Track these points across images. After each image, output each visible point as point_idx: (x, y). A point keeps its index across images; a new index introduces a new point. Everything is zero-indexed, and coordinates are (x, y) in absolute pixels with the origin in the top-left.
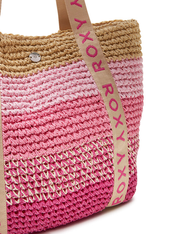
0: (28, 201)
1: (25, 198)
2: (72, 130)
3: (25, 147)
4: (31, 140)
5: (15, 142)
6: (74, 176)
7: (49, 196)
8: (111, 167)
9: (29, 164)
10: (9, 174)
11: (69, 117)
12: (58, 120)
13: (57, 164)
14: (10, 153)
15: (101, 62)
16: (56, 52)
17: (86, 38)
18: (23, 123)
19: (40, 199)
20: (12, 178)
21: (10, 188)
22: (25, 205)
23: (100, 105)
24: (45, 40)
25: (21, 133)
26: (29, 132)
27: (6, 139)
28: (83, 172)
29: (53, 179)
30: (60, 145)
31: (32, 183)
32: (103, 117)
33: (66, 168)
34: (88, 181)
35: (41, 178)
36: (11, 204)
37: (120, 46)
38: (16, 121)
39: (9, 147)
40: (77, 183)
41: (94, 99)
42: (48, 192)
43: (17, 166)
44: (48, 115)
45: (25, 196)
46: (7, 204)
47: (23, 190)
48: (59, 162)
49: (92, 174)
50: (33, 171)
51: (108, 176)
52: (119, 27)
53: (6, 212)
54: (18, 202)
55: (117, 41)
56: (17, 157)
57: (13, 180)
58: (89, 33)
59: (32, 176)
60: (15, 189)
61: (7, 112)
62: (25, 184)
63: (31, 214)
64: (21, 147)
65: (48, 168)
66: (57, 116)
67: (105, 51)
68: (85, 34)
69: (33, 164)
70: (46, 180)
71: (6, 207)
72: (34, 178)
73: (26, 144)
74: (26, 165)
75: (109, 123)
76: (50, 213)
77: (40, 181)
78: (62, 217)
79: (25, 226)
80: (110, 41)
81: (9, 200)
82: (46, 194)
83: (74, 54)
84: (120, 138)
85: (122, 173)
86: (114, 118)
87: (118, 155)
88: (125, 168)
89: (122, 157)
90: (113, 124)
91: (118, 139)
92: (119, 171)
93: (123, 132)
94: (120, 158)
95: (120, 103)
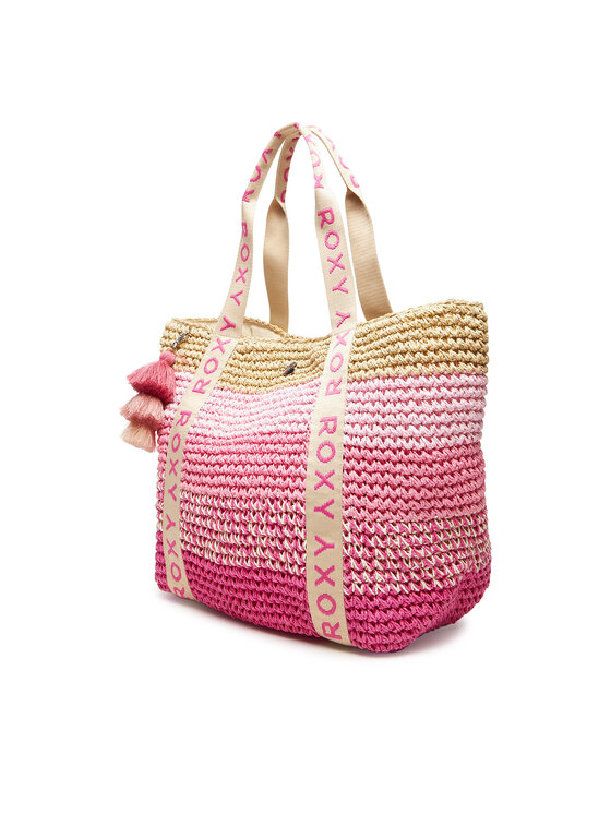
15: (340, 381)
17: (341, 341)
23: (301, 447)
32: (297, 466)
39: (185, 472)
41: (298, 436)
49: (267, 551)
51: (295, 568)
58: (347, 333)
67: (353, 362)
75: (303, 479)
84: (322, 509)
85: (325, 576)
86: (317, 474)
87: (317, 539)
88: (332, 569)
89: (326, 546)
90: (310, 482)
91: (317, 509)
92: (317, 568)
93: (332, 502)
94: (320, 546)
95: (340, 451)
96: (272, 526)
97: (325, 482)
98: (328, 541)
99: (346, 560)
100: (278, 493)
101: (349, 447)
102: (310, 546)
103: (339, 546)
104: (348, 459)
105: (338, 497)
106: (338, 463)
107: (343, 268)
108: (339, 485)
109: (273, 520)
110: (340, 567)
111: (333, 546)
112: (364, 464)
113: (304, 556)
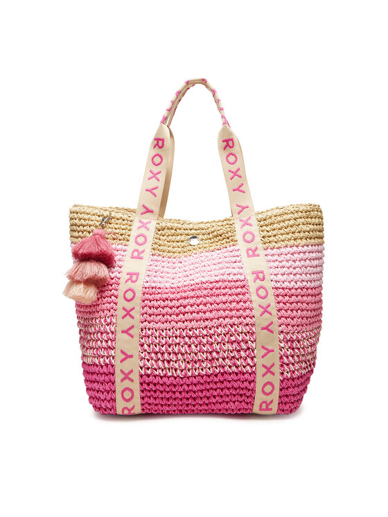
0: (157, 373)
1: (156, 370)
2: (205, 308)
3: (159, 317)
4: (164, 311)
5: (150, 311)
6: (205, 356)
7: (179, 372)
8: (252, 359)
9: (160, 334)
10: (143, 341)
11: (205, 296)
12: (192, 297)
13: (187, 339)
14: (146, 321)
15: (256, 249)
16: (216, 236)
17: (246, 223)
18: (159, 295)
19: (170, 374)
20: (145, 345)
21: (143, 355)
22: (155, 376)
23: (244, 290)
24: (208, 225)
25: (156, 304)
26: (162, 304)
27: (143, 308)
28: (214, 354)
29: (183, 354)
30: (191, 321)
31: (163, 354)
32: (245, 302)
33: (196, 346)
34: (223, 367)
35: (170, 350)
36: (143, 372)
37: (282, 231)
38: (154, 293)
39: (145, 315)
40: (209, 365)
41: (238, 283)
42: (177, 367)
43: (150, 333)
44: (185, 291)
45: (155, 366)
46: (140, 372)
47: (155, 360)
48: (190, 338)
49: (227, 360)
50: (164, 342)
51: (248, 368)
52: (286, 211)
53: (138, 381)
54: (149, 372)
55: (279, 226)
56: (151, 325)
57: (146, 347)
58: (249, 218)
59: (163, 346)
60: (147, 357)
61: (147, 285)
62: (156, 353)
63: (161, 389)
64: (155, 316)
65: (177, 341)
66: (192, 294)
67: (263, 237)
68: (245, 219)
69: (164, 334)
70: (176, 354)
71: (138, 375)
72: (164, 349)
73: (159, 315)
74: (157, 334)
75: (251, 310)
76: (180, 393)
77: (170, 354)
78: (195, 401)
79: (157, 402)
80: (271, 227)
81: (141, 368)
82: (176, 370)
83: (230, 238)
84: (266, 328)
85: (269, 370)
86: (260, 306)
87: (263, 347)
88: (273, 365)
89: (269, 351)
90: (257, 312)
91: (263, 329)
92: (264, 366)
93: (272, 323)
94: (265, 351)
95: (271, 292)
96: (232, 343)
97: (266, 311)
98: (270, 348)
99: (281, 358)
100: (236, 321)
101: (276, 288)
102: (259, 352)
103: (277, 349)
104: (278, 296)
105: (275, 320)
106: (271, 299)
107: (240, 177)
108: (274, 312)
109: (233, 338)
110: (278, 363)
111: (273, 351)
112: (287, 298)
113: (255, 360)
